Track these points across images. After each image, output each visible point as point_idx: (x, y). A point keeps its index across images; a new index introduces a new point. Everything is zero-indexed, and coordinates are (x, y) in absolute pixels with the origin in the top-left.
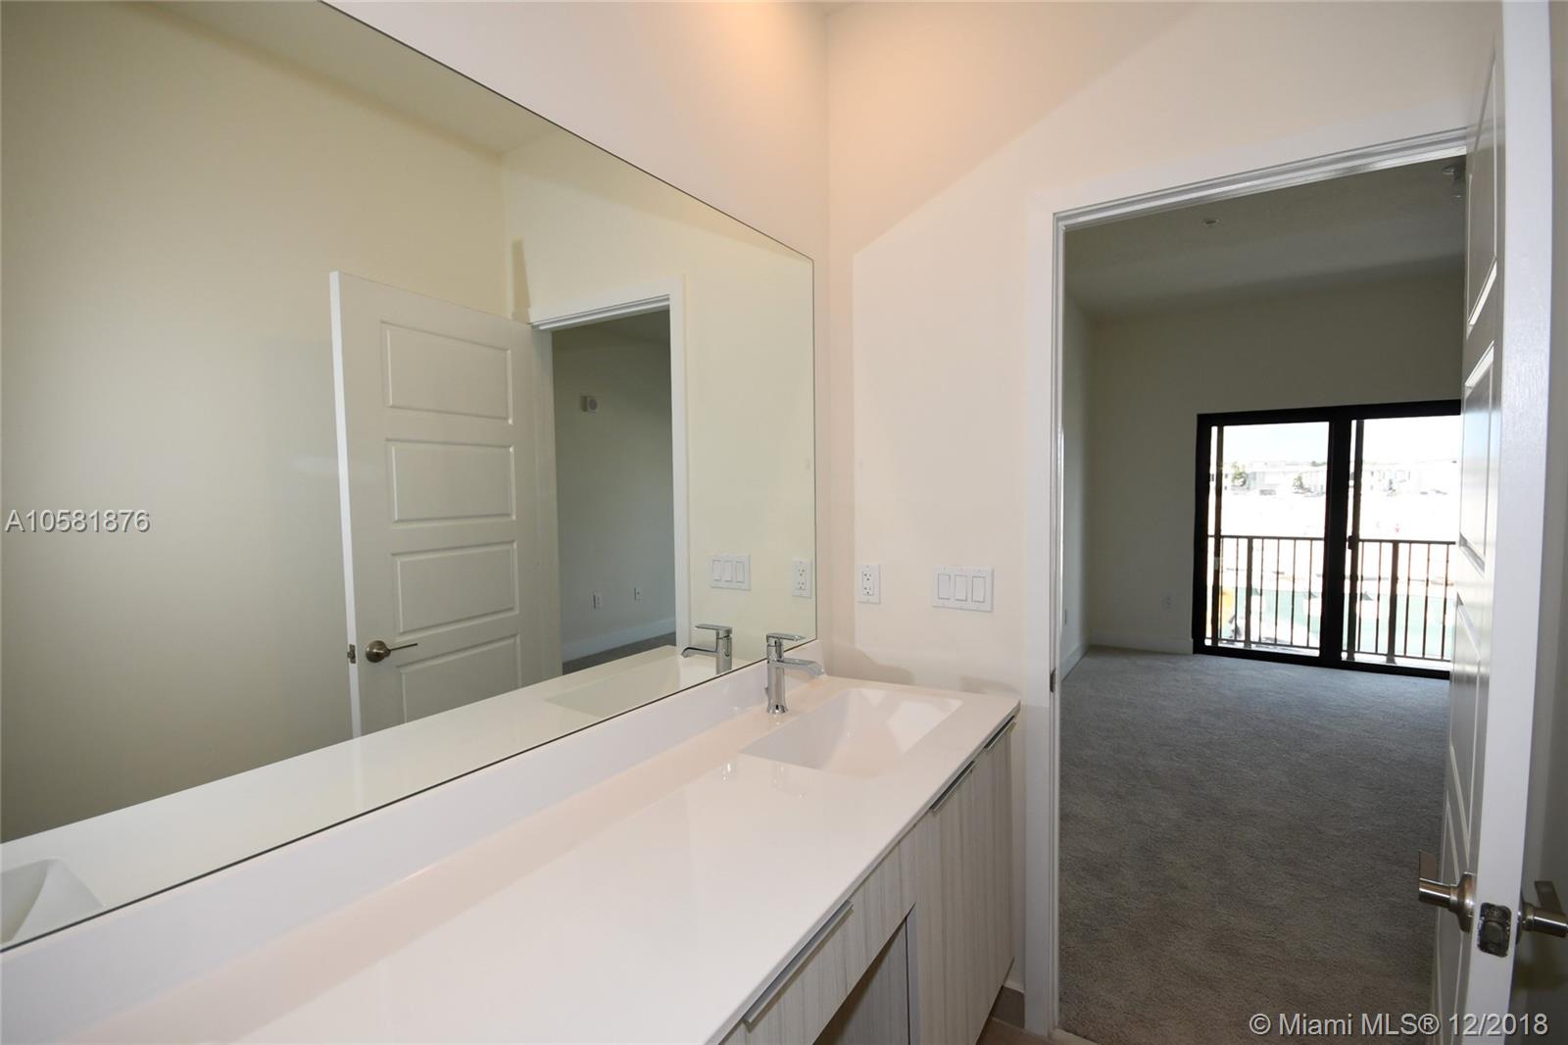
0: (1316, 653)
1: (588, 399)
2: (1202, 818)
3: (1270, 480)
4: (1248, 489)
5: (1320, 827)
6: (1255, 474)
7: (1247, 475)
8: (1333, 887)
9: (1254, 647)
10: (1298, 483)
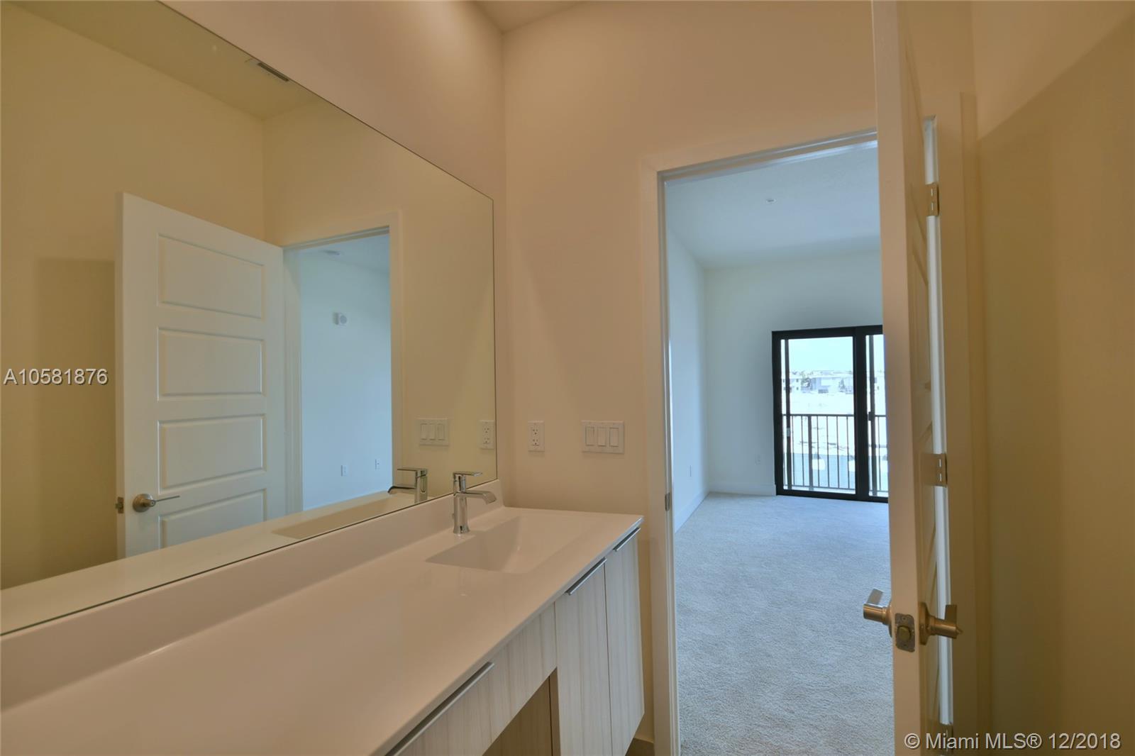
0: (854, 492)
1: (340, 315)
2: (781, 606)
3: (824, 383)
4: (811, 389)
5: (857, 607)
6: (815, 379)
7: (810, 380)
8: (867, 647)
9: (816, 490)
10: (841, 386)
